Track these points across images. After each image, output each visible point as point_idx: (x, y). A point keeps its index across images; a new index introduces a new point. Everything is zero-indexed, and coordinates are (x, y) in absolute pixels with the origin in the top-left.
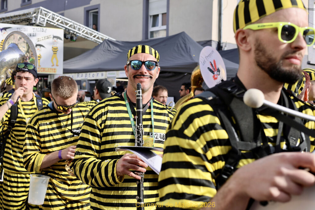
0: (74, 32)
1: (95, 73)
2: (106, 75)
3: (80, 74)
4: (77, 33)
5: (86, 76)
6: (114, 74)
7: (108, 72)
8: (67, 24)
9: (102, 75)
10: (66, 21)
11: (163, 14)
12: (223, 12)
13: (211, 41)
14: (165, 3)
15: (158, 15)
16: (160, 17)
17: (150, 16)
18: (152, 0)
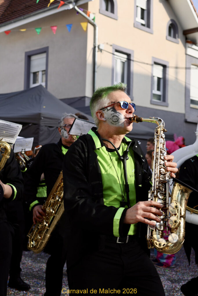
11: (43, 71)
12: (96, 70)
13: (84, 97)
14: (44, 60)
15: (38, 72)
16: (40, 75)
17: (32, 73)
18: (33, 58)
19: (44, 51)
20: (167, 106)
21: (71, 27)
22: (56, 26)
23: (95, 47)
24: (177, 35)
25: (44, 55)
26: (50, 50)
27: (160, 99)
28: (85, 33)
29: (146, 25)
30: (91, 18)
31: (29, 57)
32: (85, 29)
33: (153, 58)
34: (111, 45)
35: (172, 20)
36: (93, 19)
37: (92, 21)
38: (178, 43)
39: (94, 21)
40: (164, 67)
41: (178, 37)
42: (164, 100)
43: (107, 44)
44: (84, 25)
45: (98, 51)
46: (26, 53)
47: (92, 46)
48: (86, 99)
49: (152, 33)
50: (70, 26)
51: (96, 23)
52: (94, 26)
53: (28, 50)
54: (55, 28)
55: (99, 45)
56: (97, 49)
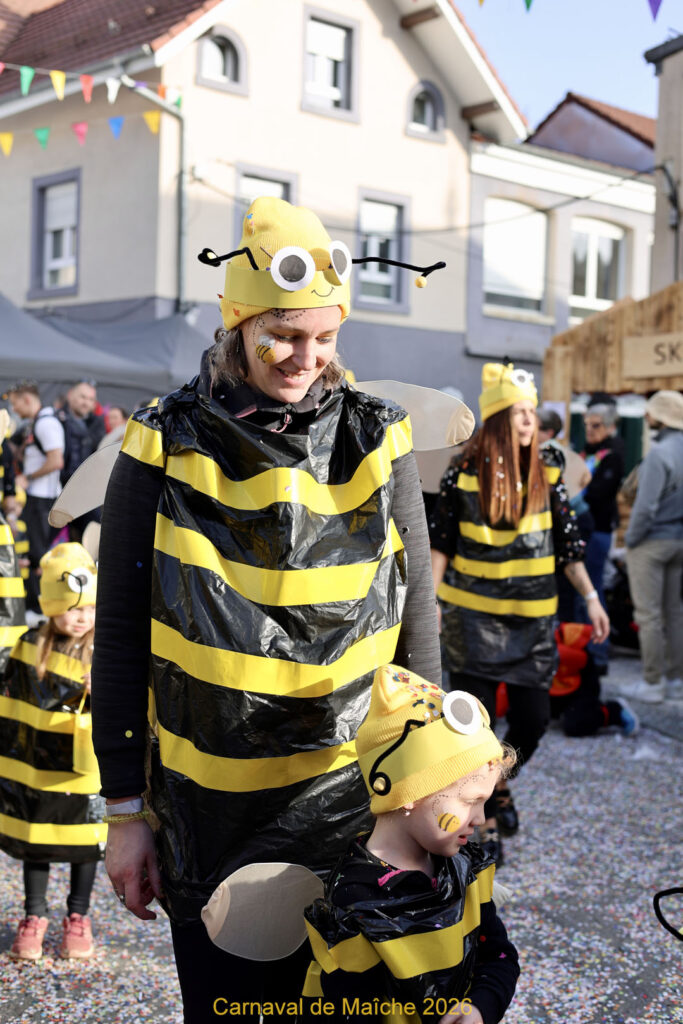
11: (71, 228)
13: (153, 298)
14: (71, 202)
15: (63, 230)
16: (67, 237)
17: (48, 231)
18: (51, 193)
19: (72, 177)
20: (406, 313)
21: (120, 126)
22: (83, 123)
23: (181, 173)
24: (440, 121)
25: (71, 188)
26: (85, 177)
27: (387, 295)
28: (154, 140)
29: (343, 104)
30: (168, 101)
31: (40, 193)
32: (154, 129)
33: (361, 188)
34: (230, 165)
35: (424, 82)
36: (178, 104)
37: (174, 109)
38: (443, 142)
39: (179, 108)
40: (400, 208)
41: (445, 126)
42: (399, 299)
43: (219, 161)
44: (151, 118)
45: (190, 182)
46: (35, 181)
47: (175, 170)
48: (159, 303)
49: (356, 122)
51: (184, 112)
52: (179, 118)
53: (37, 173)
54: (83, 129)
55: (193, 169)
56: (187, 178)
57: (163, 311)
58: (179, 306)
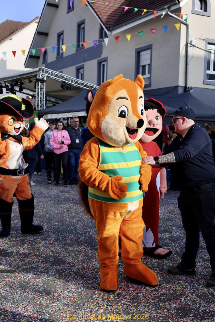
0: (69, 83)
1: (68, 114)
2: (73, 114)
3: (60, 114)
4: (71, 84)
5: (63, 115)
6: (77, 114)
7: (74, 113)
8: (63, 77)
9: (71, 114)
10: (63, 76)
11: (149, 64)
12: (188, 62)
13: (178, 86)
14: (149, 56)
15: (146, 65)
16: (147, 67)
17: (141, 66)
18: (142, 53)
19: (149, 47)
21: (167, 29)
22: (155, 29)
23: (187, 43)
25: (149, 51)
26: (153, 47)
28: (179, 32)
30: (183, 20)
31: (138, 54)
32: (178, 29)
34: (204, 40)
39: (186, 21)
43: (200, 39)
44: (177, 26)
45: (190, 47)
46: (136, 49)
47: (185, 43)
48: (179, 88)
50: (166, 27)
51: (188, 23)
52: (187, 25)
53: (137, 47)
54: (154, 31)
55: (191, 42)
56: (189, 45)
57: (180, 91)
58: (186, 89)
